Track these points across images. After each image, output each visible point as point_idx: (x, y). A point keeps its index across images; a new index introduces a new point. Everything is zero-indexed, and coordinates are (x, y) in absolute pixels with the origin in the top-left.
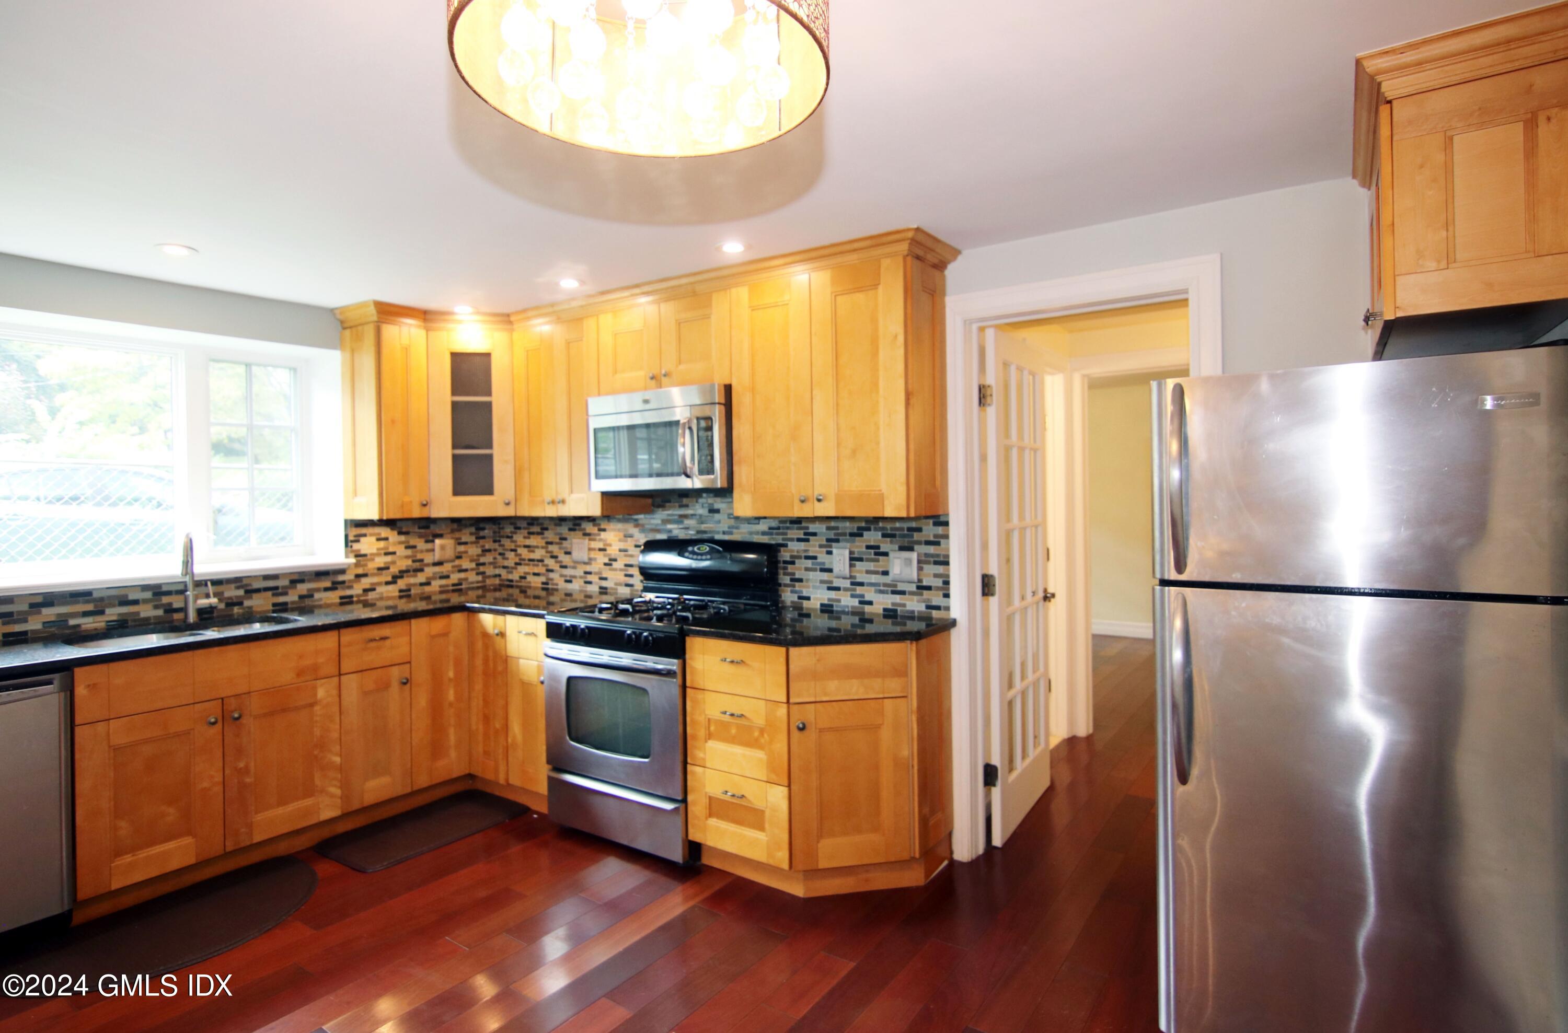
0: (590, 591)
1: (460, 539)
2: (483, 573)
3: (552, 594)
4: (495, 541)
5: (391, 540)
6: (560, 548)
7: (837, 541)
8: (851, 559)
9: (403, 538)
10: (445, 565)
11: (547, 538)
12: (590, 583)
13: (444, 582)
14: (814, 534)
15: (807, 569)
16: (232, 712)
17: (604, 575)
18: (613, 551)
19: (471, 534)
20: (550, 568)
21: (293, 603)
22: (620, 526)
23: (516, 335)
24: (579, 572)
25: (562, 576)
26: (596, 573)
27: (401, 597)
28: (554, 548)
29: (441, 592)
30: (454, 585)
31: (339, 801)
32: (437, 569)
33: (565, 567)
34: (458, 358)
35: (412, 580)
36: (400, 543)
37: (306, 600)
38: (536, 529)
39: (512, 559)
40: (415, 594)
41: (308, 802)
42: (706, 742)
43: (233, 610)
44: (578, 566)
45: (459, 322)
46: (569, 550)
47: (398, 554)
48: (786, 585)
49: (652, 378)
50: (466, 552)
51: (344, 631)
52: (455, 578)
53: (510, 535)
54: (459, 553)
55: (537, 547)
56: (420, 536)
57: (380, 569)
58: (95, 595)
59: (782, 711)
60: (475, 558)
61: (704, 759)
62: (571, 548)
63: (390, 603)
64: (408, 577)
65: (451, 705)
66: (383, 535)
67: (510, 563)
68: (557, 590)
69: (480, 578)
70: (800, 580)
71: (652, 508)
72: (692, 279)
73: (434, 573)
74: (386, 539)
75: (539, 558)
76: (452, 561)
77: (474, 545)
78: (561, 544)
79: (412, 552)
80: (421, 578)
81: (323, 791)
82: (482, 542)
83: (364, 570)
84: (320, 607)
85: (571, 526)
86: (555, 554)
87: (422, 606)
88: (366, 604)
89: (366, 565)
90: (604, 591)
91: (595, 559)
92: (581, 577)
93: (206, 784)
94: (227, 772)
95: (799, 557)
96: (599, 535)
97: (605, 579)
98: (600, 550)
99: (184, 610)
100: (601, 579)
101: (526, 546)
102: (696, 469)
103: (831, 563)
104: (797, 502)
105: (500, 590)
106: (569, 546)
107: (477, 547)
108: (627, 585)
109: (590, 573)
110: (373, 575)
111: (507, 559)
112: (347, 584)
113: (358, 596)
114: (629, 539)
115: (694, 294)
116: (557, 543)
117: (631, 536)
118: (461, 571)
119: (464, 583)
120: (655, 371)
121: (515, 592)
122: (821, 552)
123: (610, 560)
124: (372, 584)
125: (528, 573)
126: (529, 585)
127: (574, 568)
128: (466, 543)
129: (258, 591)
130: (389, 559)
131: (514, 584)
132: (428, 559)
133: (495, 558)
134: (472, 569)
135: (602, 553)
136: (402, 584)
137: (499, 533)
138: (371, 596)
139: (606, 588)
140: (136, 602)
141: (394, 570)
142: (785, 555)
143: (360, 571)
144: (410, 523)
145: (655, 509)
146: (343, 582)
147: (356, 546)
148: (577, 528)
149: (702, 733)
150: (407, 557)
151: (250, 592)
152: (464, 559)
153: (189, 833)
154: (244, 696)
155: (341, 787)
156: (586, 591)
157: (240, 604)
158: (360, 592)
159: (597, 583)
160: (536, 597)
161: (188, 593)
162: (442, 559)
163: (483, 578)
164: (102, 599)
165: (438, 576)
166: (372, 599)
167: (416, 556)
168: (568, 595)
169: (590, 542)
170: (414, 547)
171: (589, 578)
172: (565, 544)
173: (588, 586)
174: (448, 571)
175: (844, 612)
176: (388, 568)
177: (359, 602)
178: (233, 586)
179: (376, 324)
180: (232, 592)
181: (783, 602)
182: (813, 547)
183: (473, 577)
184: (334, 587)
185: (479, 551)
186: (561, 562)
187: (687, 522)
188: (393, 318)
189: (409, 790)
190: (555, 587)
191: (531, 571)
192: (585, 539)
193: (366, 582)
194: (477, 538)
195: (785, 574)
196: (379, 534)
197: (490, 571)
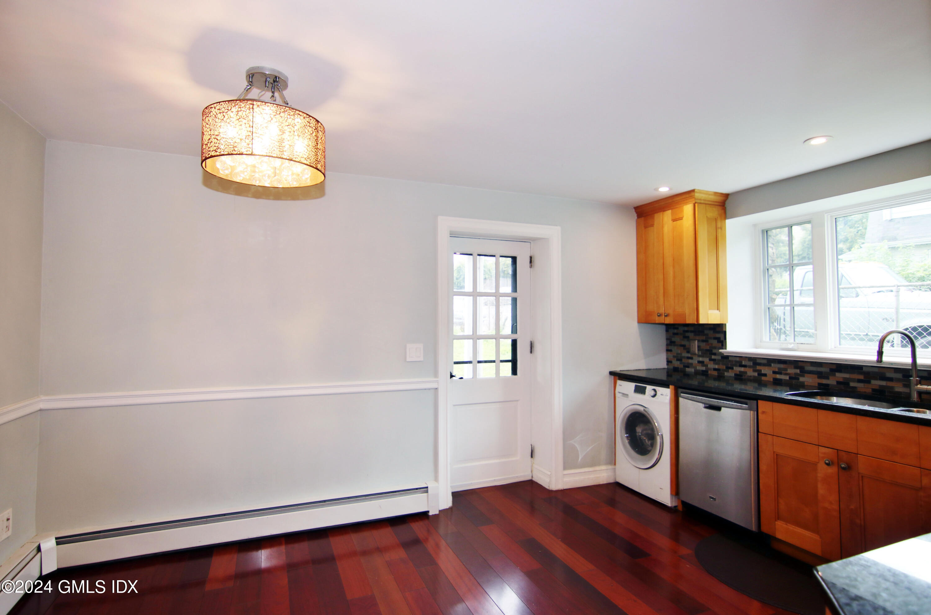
93: (827, 506)
153: (817, 532)
154: (853, 455)
161: (913, 378)
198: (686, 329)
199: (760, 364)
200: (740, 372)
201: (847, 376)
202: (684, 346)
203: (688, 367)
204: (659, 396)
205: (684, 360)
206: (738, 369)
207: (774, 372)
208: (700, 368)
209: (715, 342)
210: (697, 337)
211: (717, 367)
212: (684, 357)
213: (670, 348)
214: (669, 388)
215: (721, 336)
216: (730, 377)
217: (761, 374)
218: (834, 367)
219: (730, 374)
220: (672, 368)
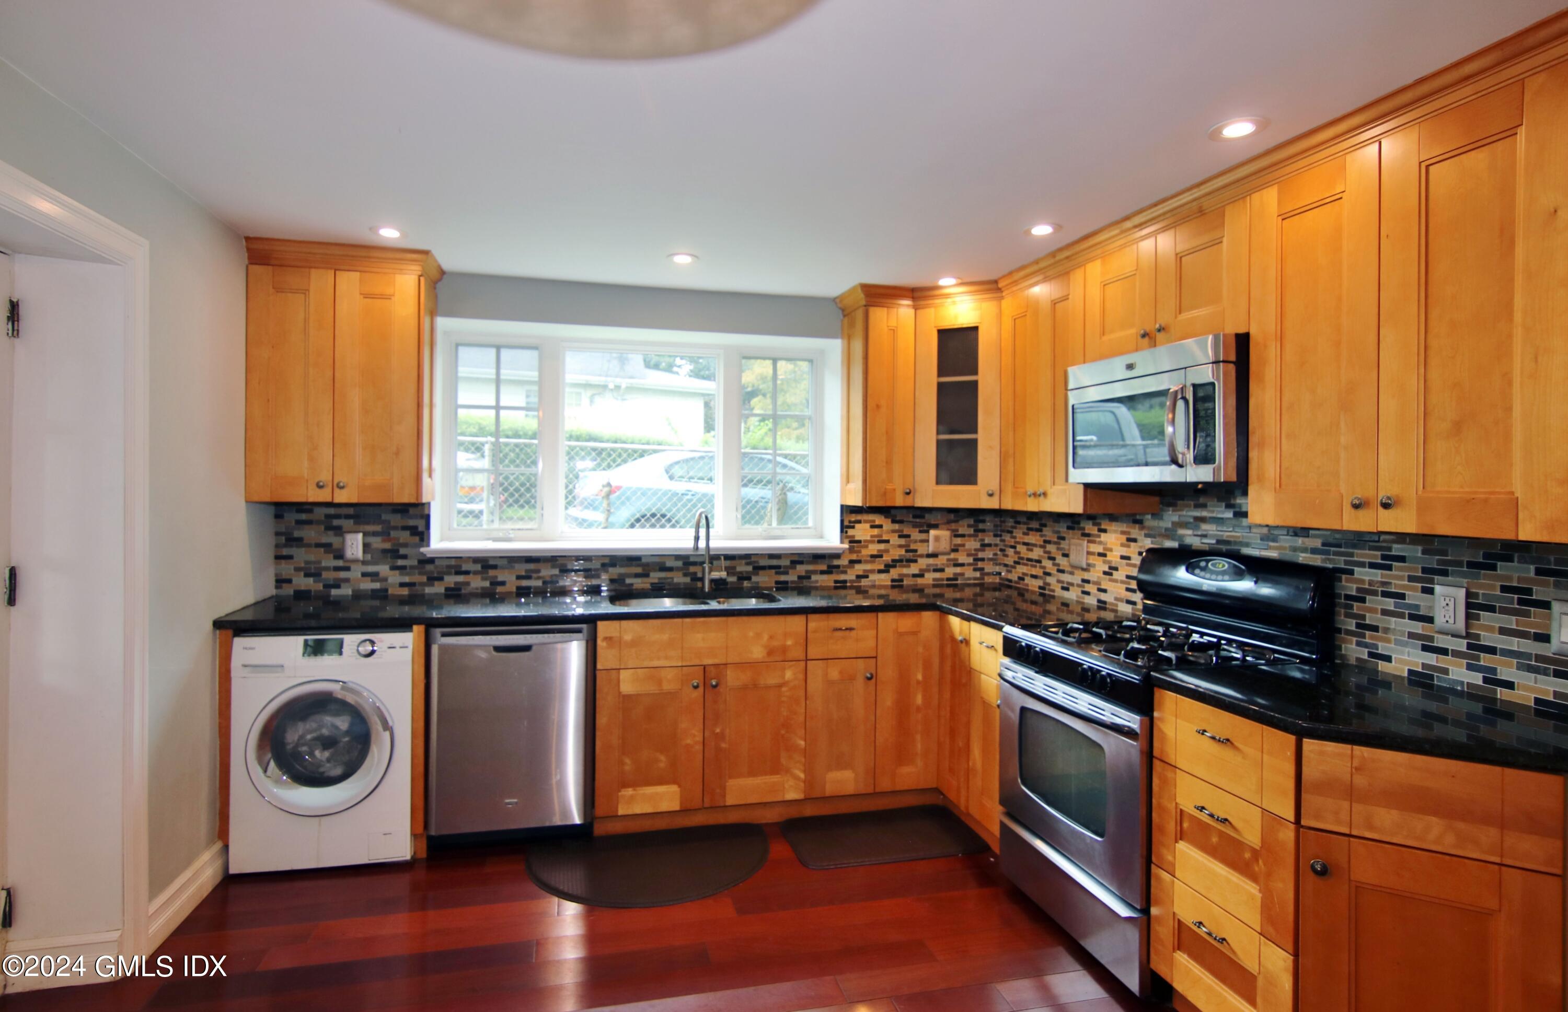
0: (1088, 603)
1: (957, 530)
2: (982, 569)
3: (1049, 602)
4: (996, 536)
5: (885, 528)
6: (1058, 549)
7: (1445, 573)
8: (1468, 606)
9: (896, 526)
10: (940, 557)
11: (1045, 536)
12: (1088, 593)
13: (938, 575)
14: (1402, 559)
15: (1385, 612)
16: (712, 679)
17: (1103, 587)
18: (1114, 558)
19: (969, 526)
20: (1048, 570)
21: (793, 582)
22: (1124, 527)
23: (1005, 303)
24: (1076, 579)
25: (1059, 581)
26: (1095, 583)
27: (893, 587)
28: (1051, 548)
29: (934, 586)
30: (948, 579)
31: (802, 785)
32: (931, 561)
33: (1062, 571)
34: (946, 335)
35: (905, 571)
36: (894, 531)
37: (804, 581)
38: (1034, 525)
39: (1012, 557)
40: (908, 586)
41: (775, 778)
42: (1176, 842)
43: (743, 584)
44: (1076, 572)
45: (947, 296)
46: (1066, 552)
47: (891, 542)
48: (1349, 633)
49: (1144, 336)
50: (963, 545)
51: (812, 617)
52: (950, 571)
53: (1010, 529)
54: (955, 545)
55: (1035, 545)
56: (915, 526)
57: (873, 556)
58: (644, 560)
59: (1288, 835)
60: (973, 552)
61: (1174, 865)
62: (1069, 550)
63: (883, 592)
64: (900, 566)
65: (918, 709)
66: (877, 523)
67: (1010, 561)
68: (1053, 597)
69: (978, 574)
70: (1375, 629)
71: (1161, 506)
72: (1196, 193)
73: (928, 565)
74: (880, 526)
75: (1036, 558)
76: (949, 554)
77: (972, 539)
78: (1058, 543)
79: (906, 542)
80: (914, 569)
81: (788, 771)
82: (980, 535)
83: (858, 556)
84: (816, 588)
85: (1070, 524)
86: (1053, 555)
87: (914, 598)
88: (860, 591)
89: (860, 552)
90: (1102, 605)
91: (1094, 566)
92: (1078, 586)
93: (689, 741)
94: (707, 734)
95: (1374, 593)
96: (1099, 536)
97: (1105, 591)
98: (1100, 555)
99: (702, 580)
100: (1100, 590)
101: (1025, 544)
102: (1190, 456)
103: (1431, 608)
104: (1347, 508)
105: (1000, 590)
106: (1067, 547)
107: (975, 541)
108: (1129, 602)
109: (1088, 582)
110: (867, 562)
111: (1006, 556)
112: (841, 569)
113: (851, 581)
114: (1132, 544)
115: (1201, 212)
116: (1055, 543)
117: (1135, 540)
118: (957, 565)
119: (959, 578)
120: (1150, 327)
121: (1014, 594)
122: (1414, 589)
123: (1110, 568)
124: (865, 571)
125: (1026, 575)
126: (1027, 588)
127: (1072, 573)
128: (963, 536)
129: (763, 568)
130: (882, 546)
131: (1013, 584)
132: (922, 549)
133: (995, 554)
134: (969, 564)
135: (1102, 558)
136: (894, 573)
137: (1001, 526)
138: (864, 582)
139: (1105, 603)
140: (670, 569)
141: (887, 558)
142: (1349, 587)
143: (854, 557)
144: (905, 511)
145: (1165, 508)
146: (838, 567)
147: (851, 532)
148: (1076, 526)
149: (1171, 827)
150: (900, 546)
151: (758, 569)
152: (960, 553)
153: (674, 782)
154: (722, 666)
155: (805, 772)
156: (1083, 603)
157: (749, 579)
158: (854, 578)
159: (1095, 595)
160: (1033, 603)
161: (705, 565)
162: (937, 551)
163: (981, 574)
164: (647, 565)
165: (932, 568)
166: (864, 586)
167: (909, 546)
168: (1065, 605)
169: (1089, 544)
170: (908, 536)
171: (1088, 587)
172: (1064, 544)
173: (1086, 597)
174: (943, 564)
175: (1453, 691)
176: (881, 556)
177: (852, 587)
178: (744, 562)
179: (864, 308)
180: (743, 568)
181: (1343, 657)
182: (1398, 578)
183: (970, 573)
184: (830, 570)
185: (977, 545)
186: (1058, 565)
187: (1205, 527)
188: (884, 300)
189: (870, 790)
190: (1052, 593)
191: (1029, 573)
192: (1084, 540)
193: (859, 568)
194: (976, 531)
195: (1348, 615)
196: (874, 521)
197: (989, 568)
198: (332, 511)
199: (495, 567)
200: (456, 583)
201: (622, 570)
202: (327, 547)
203: (338, 586)
204: (385, 651)
205: (325, 575)
206: (451, 580)
207: (519, 578)
208: (368, 585)
209: (405, 536)
210: (362, 527)
211: (407, 579)
212: (327, 569)
213: (285, 552)
214: (411, 631)
215: (420, 524)
216: (436, 594)
217: (495, 583)
218: (607, 561)
219: (438, 588)
220: (292, 593)
